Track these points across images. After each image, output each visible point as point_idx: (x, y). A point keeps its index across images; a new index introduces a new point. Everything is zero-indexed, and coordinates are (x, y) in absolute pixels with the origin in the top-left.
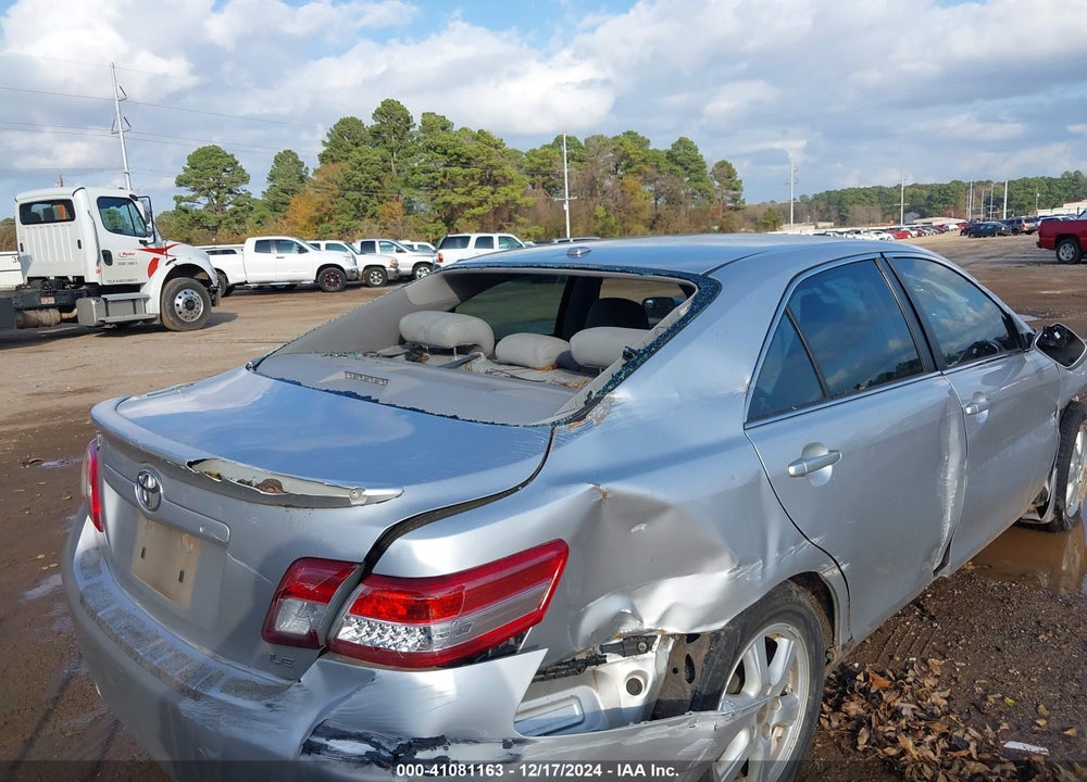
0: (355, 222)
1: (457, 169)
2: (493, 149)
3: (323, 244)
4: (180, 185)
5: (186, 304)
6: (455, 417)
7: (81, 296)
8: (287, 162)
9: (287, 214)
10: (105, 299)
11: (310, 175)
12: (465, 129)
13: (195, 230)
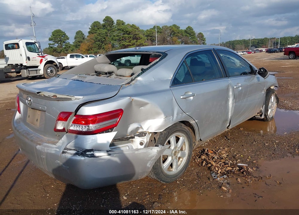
0: (98, 50)
1: (126, 35)
2: (136, 30)
3: (88, 56)
4: (50, 40)
5: (51, 71)
6: (100, 84)
7: (22, 69)
8: (79, 34)
9: (80, 48)
10: (29, 70)
11: (86, 37)
12: (128, 24)
13: (54, 53)
